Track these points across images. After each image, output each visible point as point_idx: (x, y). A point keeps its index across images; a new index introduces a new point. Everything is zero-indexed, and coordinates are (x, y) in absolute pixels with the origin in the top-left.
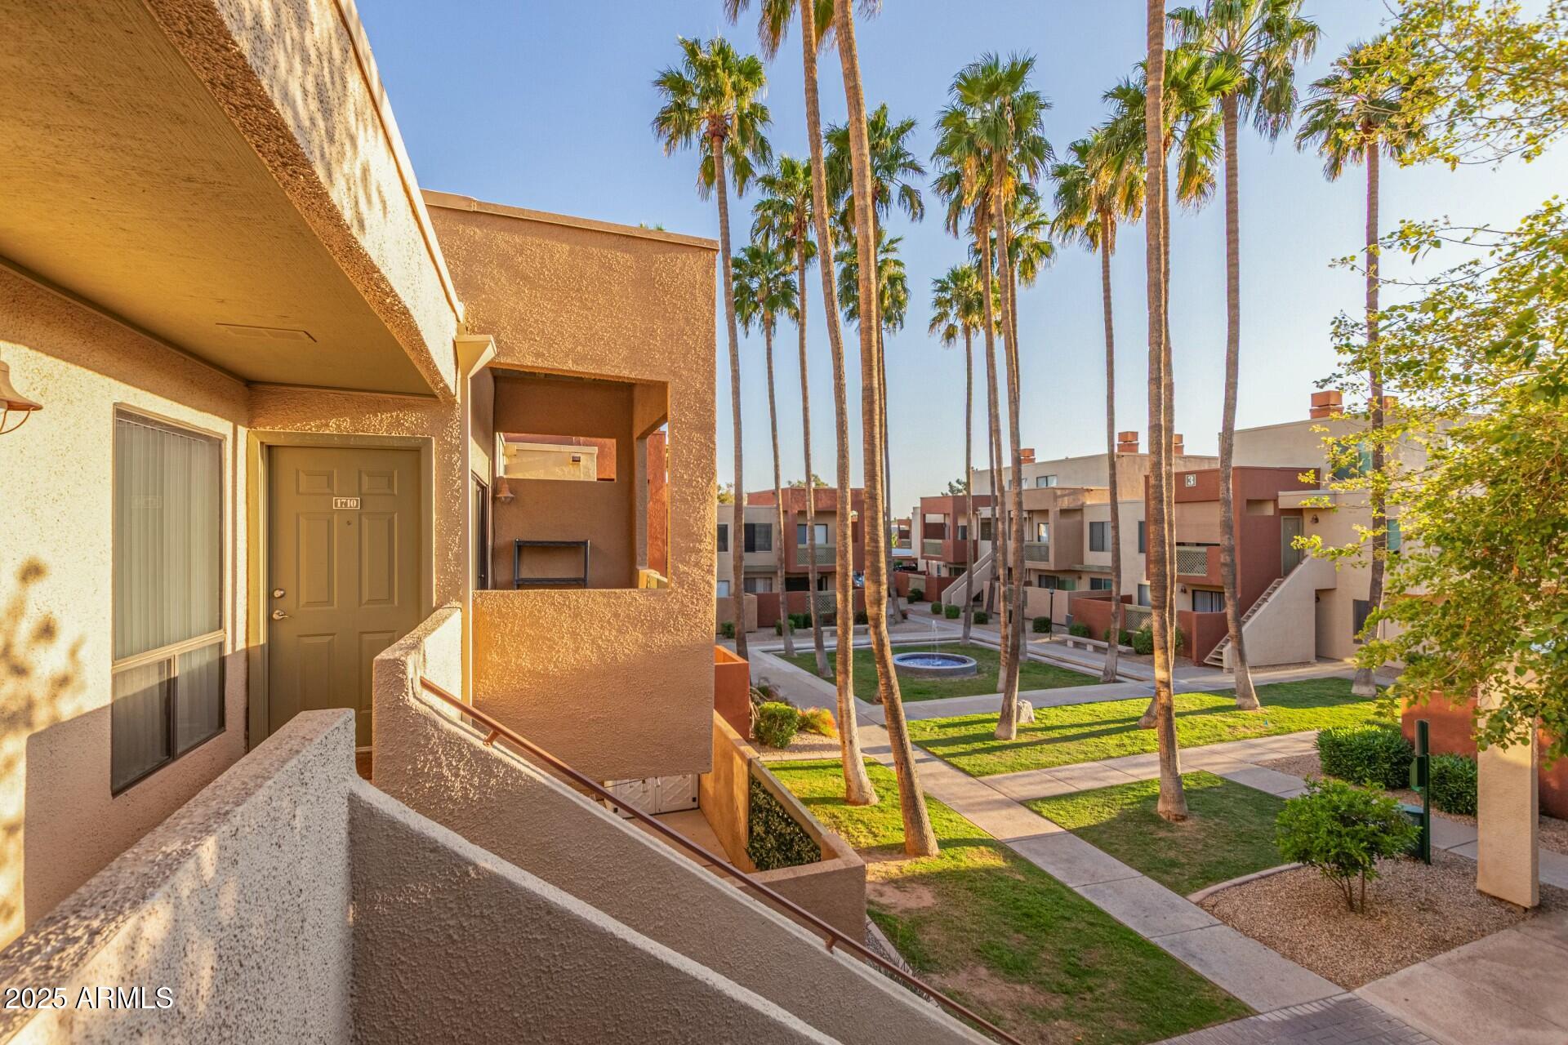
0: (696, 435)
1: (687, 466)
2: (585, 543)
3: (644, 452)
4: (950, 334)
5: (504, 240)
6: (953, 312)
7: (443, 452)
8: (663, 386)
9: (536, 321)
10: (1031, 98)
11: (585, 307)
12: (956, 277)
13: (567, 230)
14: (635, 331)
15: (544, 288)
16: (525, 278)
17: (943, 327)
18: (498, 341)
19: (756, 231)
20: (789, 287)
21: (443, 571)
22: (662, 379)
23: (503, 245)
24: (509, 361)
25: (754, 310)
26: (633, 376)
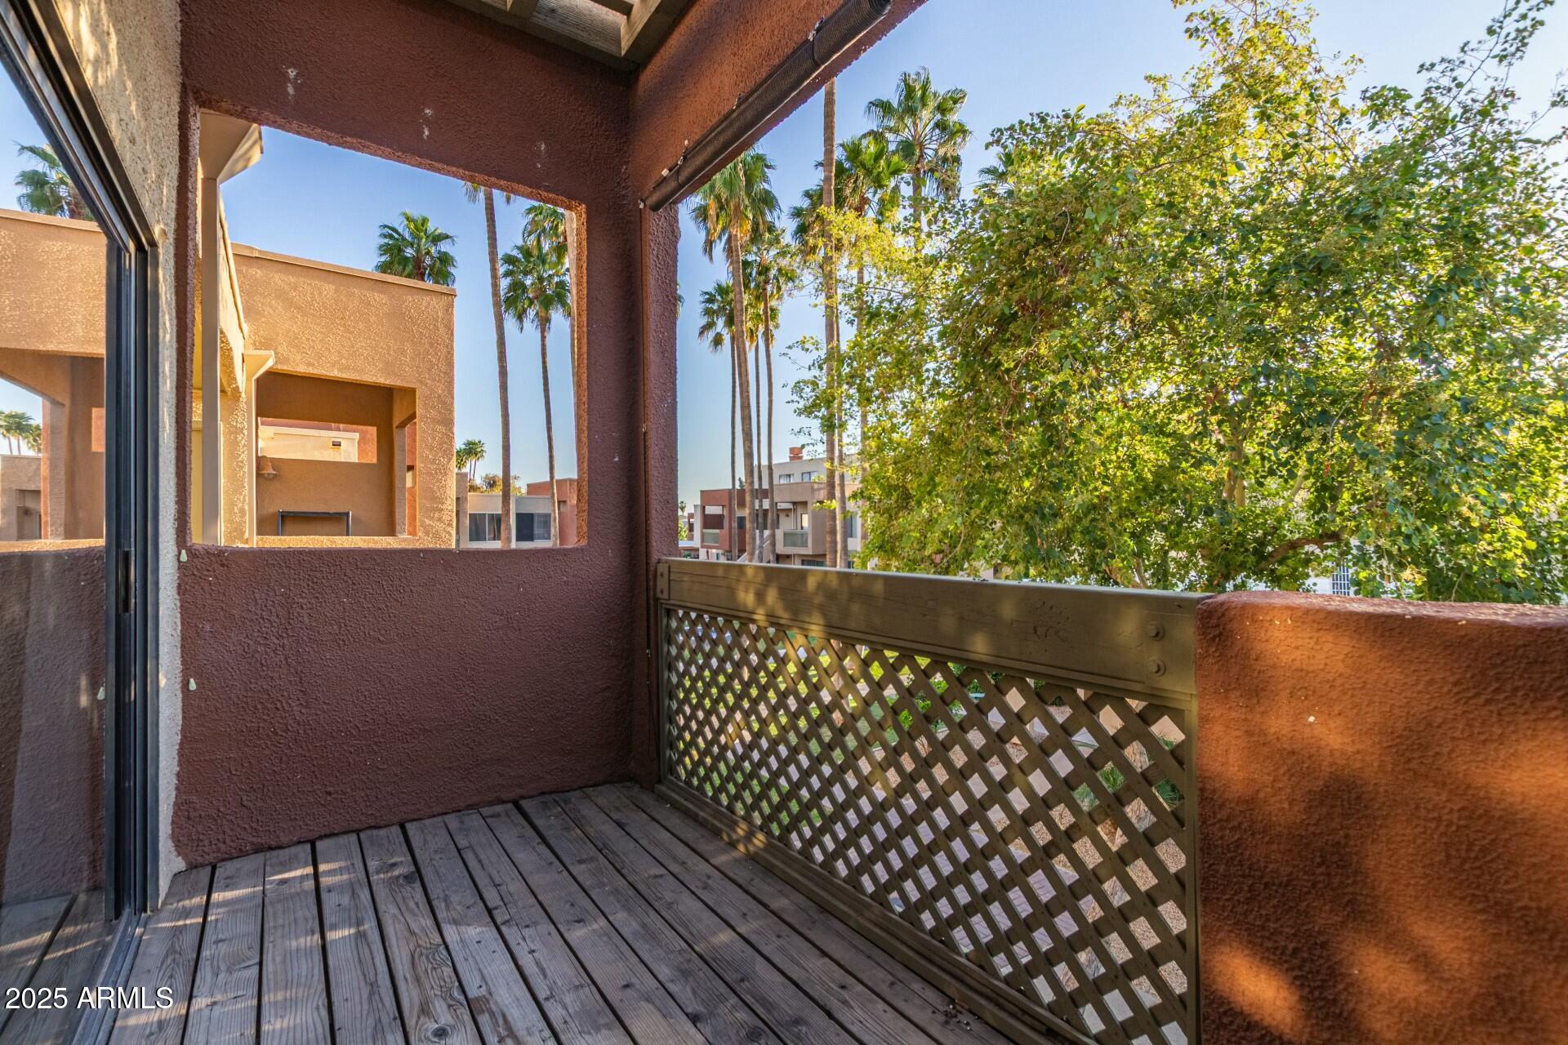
0: (439, 428)
1: (431, 449)
2: (348, 514)
3: (401, 438)
4: (718, 341)
5: (279, 278)
6: (720, 323)
7: (230, 433)
8: (413, 391)
9: (308, 340)
10: (759, 158)
11: (348, 331)
12: (722, 290)
13: (332, 275)
14: (388, 350)
15: (314, 316)
16: (299, 308)
17: (711, 335)
18: (276, 353)
19: (527, 233)
20: (563, 288)
21: (229, 521)
22: (411, 386)
23: (280, 282)
24: (285, 368)
25: (530, 306)
26: (388, 382)
